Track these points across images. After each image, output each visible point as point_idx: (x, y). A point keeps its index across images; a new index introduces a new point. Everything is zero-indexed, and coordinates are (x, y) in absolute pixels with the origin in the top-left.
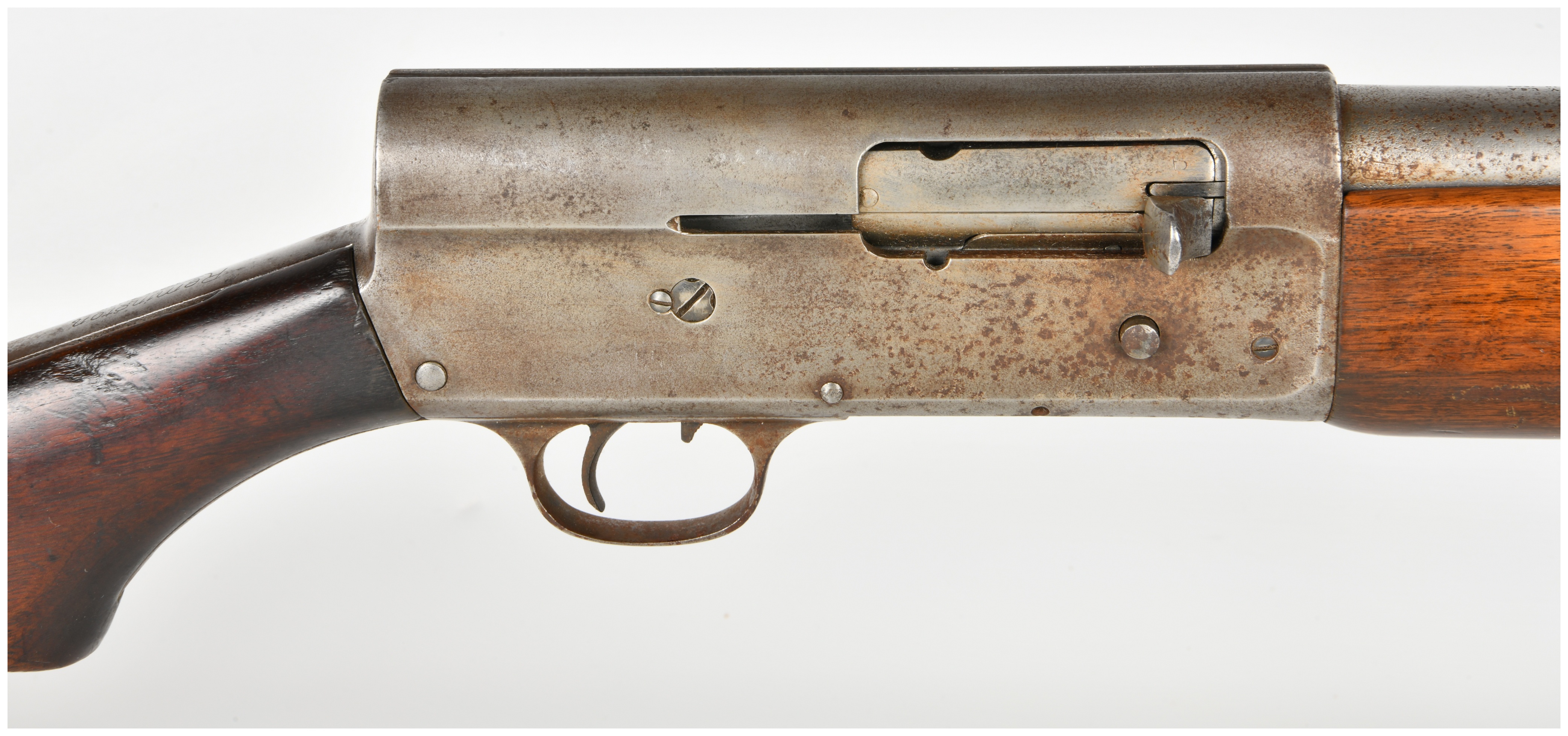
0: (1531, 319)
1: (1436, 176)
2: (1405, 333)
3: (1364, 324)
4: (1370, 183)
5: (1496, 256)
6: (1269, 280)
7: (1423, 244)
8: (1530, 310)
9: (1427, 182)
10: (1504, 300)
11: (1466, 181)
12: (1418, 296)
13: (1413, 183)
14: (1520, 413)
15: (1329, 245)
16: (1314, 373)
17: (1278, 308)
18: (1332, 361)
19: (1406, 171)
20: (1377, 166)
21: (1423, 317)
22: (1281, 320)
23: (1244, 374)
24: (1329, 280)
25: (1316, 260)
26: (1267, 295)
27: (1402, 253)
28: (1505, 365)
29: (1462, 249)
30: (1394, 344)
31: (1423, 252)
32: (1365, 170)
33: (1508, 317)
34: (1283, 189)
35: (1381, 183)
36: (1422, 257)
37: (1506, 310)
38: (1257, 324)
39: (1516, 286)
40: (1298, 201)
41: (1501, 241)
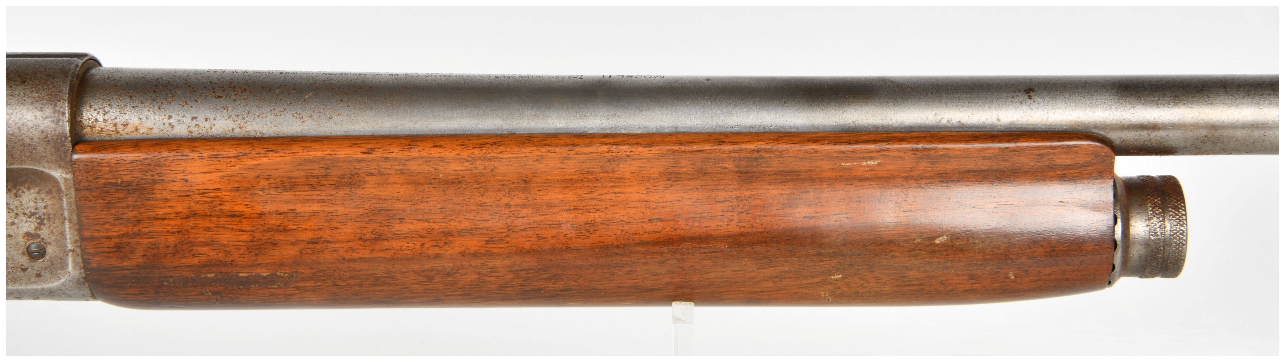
0: (208, 229)
1: (141, 131)
2: (125, 240)
3: (96, 234)
4: (97, 136)
5: (177, 186)
6: (32, 204)
7: (128, 178)
8: (206, 223)
9: (135, 136)
10: (188, 217)
11: (162, 135)
12: (130, 214)
13: (126, 136)
14: (214, 293)
15: (66, 180)
16: (70, 268)
17: (41, 223)
18: (79, 260)
19: (120, 128)
20: (100, 124)
21: (136, 229)
22: (44, 232)
23: (24, 270)
24: (69, 204)
25: (59, 190)
26: (33, 214)
27: (115, 184)
28: (195, 261)
29: (155, 182)
30: (119, 248)
31: (129, 184)
32: (92, 127)
33: (192, 228)
34: (28, 141)
35: (104, 136)
36: (128, 188)
37: (191, 223)
38: (28, 235)
39: (196, 207)
40: (40, 149)
41: (180, 176)
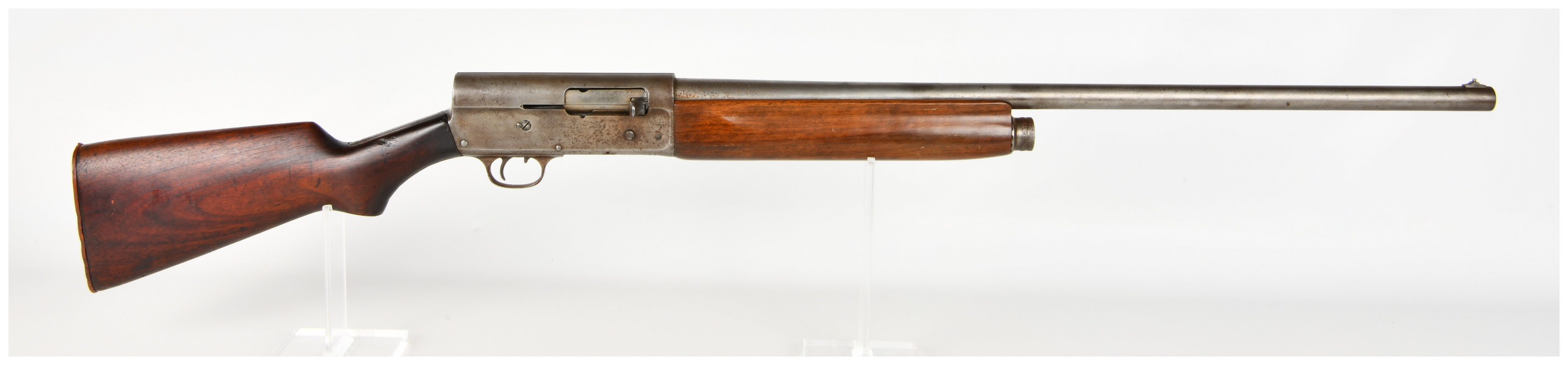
0: (716, 129)
1: (695, 97)
2: (688, 133)
3: (679, 131)
4: (681, 99)
5: (707, 115)
6: (659, 121)
7: (692, 112)
8: (715, 128)
9: (693, 99)
10: (709, 125)
11: (702, 99)
12: (691, 124)
13: (690, 99)
14: (715, 152)
15: (671, 112)
16: (669, 143)
17: (661, 128)
18: (673, 140)
19: (688, 96)
20: (682, 95)
21: (692, 129)
22: (662, 131)
23: (654, 144)
24: (671, 121)
25: (669, 116)
26: (659, 125)
27: (687, 114)
28: (711, 140)
29: (700, 113)
30: (686, 136)
31: (691, 114)
32: (679, 96)
33: (711, 129)
34: (661, 99)
35: (683, 99)
36: (691, 115)
37: (710, 127)
38: (656, 131)
39: (712, 122)
40: (664, 102)
41: (708, 111)
